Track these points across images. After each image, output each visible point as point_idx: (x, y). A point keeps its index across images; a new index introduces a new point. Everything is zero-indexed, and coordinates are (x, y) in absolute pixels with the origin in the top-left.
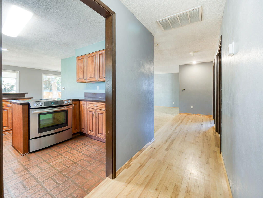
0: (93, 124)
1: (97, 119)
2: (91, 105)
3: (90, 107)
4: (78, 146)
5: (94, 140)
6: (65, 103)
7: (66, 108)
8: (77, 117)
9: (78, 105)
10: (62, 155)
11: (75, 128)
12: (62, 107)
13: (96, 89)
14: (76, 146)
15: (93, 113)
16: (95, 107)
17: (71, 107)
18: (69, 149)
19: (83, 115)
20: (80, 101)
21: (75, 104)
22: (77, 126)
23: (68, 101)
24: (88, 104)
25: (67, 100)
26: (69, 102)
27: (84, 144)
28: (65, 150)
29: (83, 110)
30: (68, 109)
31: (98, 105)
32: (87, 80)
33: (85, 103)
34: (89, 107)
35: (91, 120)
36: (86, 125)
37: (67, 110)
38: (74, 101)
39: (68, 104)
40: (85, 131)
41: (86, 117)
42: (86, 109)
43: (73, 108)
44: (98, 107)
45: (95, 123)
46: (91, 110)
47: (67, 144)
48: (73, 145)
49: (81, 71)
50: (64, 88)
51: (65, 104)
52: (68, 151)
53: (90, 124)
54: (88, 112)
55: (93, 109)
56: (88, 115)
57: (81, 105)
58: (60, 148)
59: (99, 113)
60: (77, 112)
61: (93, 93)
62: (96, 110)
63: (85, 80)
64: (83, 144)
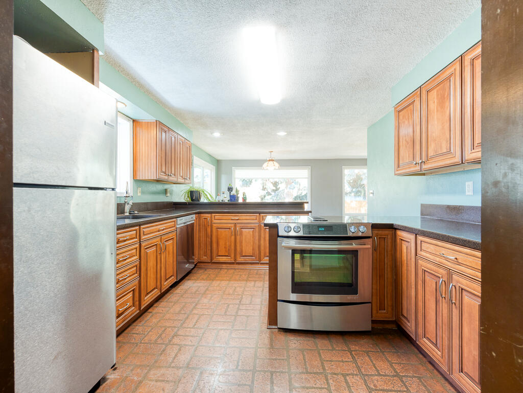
0: (440, 321)
1: (455, 312)
2: (431, 248)
3: (428, 255)
4: (379, 375)
5: (443, 381)
6: (352, 231)
7: (354, 245)
8: (388, 274)
9: (389, 241)
10: (327, 380)
11: (382, 307)
12: (343, 242)
13: (463, 192)
14: (373, 372)
15: (438, 279)
16: (447, 259)
17: (368, 245)
18: (351, 368)
19: (405, 276)
20: (396, 229)
21: (380, 238)
22: (388, 302)
23: (360, 226)
24: (419, 242)
25: (358, 225)
26: (362, 229)
27: (401, 378)
28: (341, 364)
29: (405, 258)
30: (359, 249)
31: (461, 258)
32: (425, 167)
33: (411, 237)
34: (423, 253)
35: (431, 304)
36: (413, 311)
37: (357, 251)
38: (375, 226)
39: (360, 234)
40: (410, 327)
41: (413, 286)
42: (413, 259)
43: (374, 249)
44: (459, 264)
45: (446, 320)
46: (429, 266)
47: (353, 347)
48: (367, 358)
49: (407, 142)
50: (372, 191)
51: (350, 234)
52: (344, 376)
53: (428, 318)
54: (420, 273)
55: (439, 265)
56: (420, 282)
57: (398, 241)
58: (333, 349)
59: (465, 290)
60: (388, 261)
61: (448, 207)
62: (450, 273)
63: (418, 168)
64: (397, 375)
